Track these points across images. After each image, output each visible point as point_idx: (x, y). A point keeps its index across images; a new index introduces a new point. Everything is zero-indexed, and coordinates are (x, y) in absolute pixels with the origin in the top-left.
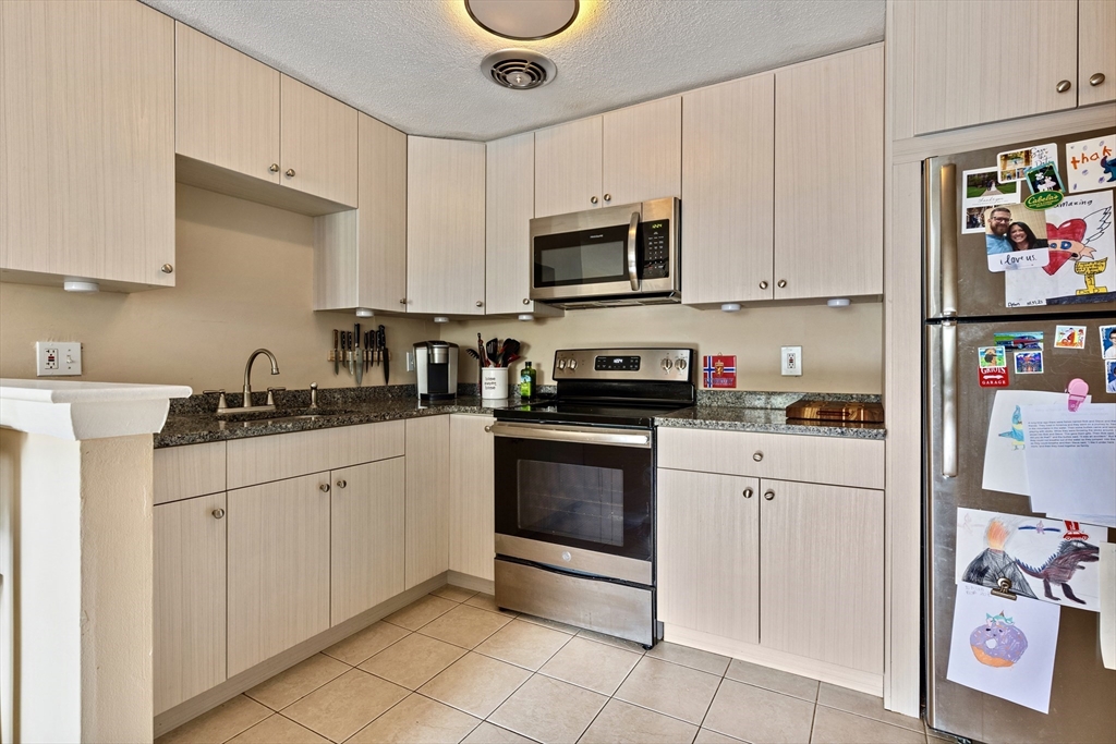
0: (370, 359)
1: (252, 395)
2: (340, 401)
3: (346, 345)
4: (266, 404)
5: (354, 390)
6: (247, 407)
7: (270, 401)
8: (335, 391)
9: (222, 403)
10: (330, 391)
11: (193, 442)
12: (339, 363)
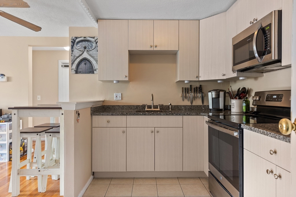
0: (196, 96)
1: (154, 106)
2: (184, 109)
3: (187, 92)
4: (158, 108)
5: (189, 106)
6: (153, 109)
7: (159, 108)
8: (182, 106)
9: (146, 108)
10: (180, 106)
11: (118, 115)
12: (184, 97)
